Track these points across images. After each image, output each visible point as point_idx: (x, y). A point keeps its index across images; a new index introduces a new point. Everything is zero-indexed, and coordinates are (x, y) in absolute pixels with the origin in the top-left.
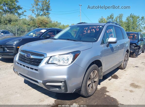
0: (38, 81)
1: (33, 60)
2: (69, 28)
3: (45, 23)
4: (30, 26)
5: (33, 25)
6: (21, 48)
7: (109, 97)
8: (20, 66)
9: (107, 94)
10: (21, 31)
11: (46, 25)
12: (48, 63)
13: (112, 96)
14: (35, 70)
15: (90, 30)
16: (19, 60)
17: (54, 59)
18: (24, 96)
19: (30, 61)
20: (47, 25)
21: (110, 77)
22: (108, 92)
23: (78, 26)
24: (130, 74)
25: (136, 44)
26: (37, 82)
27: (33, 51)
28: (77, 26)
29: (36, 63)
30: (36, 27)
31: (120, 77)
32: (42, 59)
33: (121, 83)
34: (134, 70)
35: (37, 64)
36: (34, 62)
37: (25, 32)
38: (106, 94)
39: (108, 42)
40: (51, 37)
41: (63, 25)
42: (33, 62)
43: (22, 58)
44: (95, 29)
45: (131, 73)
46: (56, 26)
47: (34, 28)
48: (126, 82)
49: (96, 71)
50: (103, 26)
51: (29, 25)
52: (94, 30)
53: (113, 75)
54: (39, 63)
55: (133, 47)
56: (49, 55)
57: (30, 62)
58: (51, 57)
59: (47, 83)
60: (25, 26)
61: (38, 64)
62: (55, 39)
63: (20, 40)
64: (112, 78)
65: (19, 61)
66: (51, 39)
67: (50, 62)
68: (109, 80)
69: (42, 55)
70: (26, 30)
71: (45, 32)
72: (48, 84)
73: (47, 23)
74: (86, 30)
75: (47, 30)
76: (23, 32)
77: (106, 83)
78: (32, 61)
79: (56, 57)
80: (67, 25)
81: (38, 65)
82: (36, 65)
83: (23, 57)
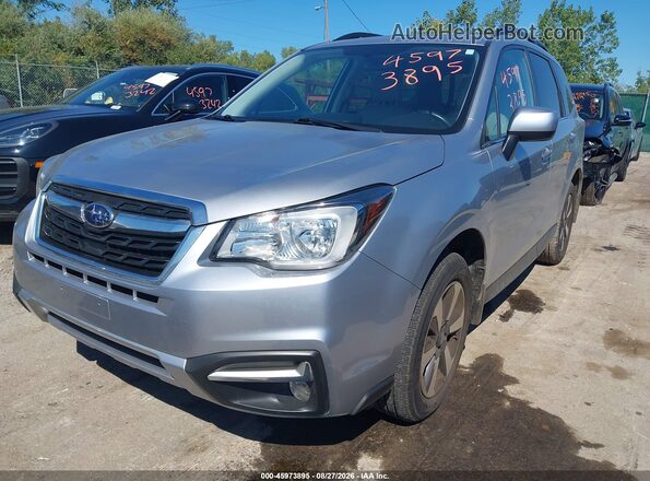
0: (163, 357)
1: (124, 240)
2: (297, 61)
3: (158, 44)
4: (84, 59)
5: (100, 54)
6: (48, 170)
7: (521, 407)
8: (54, 272)
9: (511, 390)
10: (44, 85)
11: (166, 53)
12: (212, 256)
13: (537, 403)
14: (141, 295)
15: (418, 67)
16: (43, 237)
17: (247, 235)
18: (96, 424)
19: (110, 246)
20: (170, 54)
21: (505, 306)
22: (514, 381)
23: (349, 51)
24: (590, 286)
25: (598, 141)
26: (156, 362)
27: (123, 189)
28: (342, 50)
29: (146, 259)
30: (117, 61)
31: (549, 303)
32: (180, 237)
33: (560, 331)
34: (604, 263)
35: (150, 262)
36: (135, 250)
37: (61, 87)
38: (504, 396)
39: (513, 133)
40: (202, 111)
41: (245, 54)
42: (126, 254)
43: (60, 230)
44: (442, 66)
45: (594, 281)
46: (211, 56)
47: (106, 67)
48: (581, 324)
49: (458, 286)
50: (482, 51)
51: (80, 52)
52: (435, 68)
53: (514, 294)
54: (162, 258)
55: (588, 155)
56: (219, 211)
57: (109, 249)
58: (231, 223)
59: (213, 371)
60: (62, 57)
61: (159, 266)
62: (228, 119)
63: (47, 126)
64: (513, 308)
65: (44, 244)
66: (208, 118)
67: (224, 253)
68: (505, 317)
69: (179, 212)
70: (67, 78)
71: (172, 85)
72: (218, 375)
73: (168, 45)
74: (391, 67)
75: (183, 75)
76: (53, 87)
77: (494, 334)
78: (122, 248)
79: (261, 220)
80: (262, 52)
81: (160, 271)
82: (143, 268)
83: (66, 225)
